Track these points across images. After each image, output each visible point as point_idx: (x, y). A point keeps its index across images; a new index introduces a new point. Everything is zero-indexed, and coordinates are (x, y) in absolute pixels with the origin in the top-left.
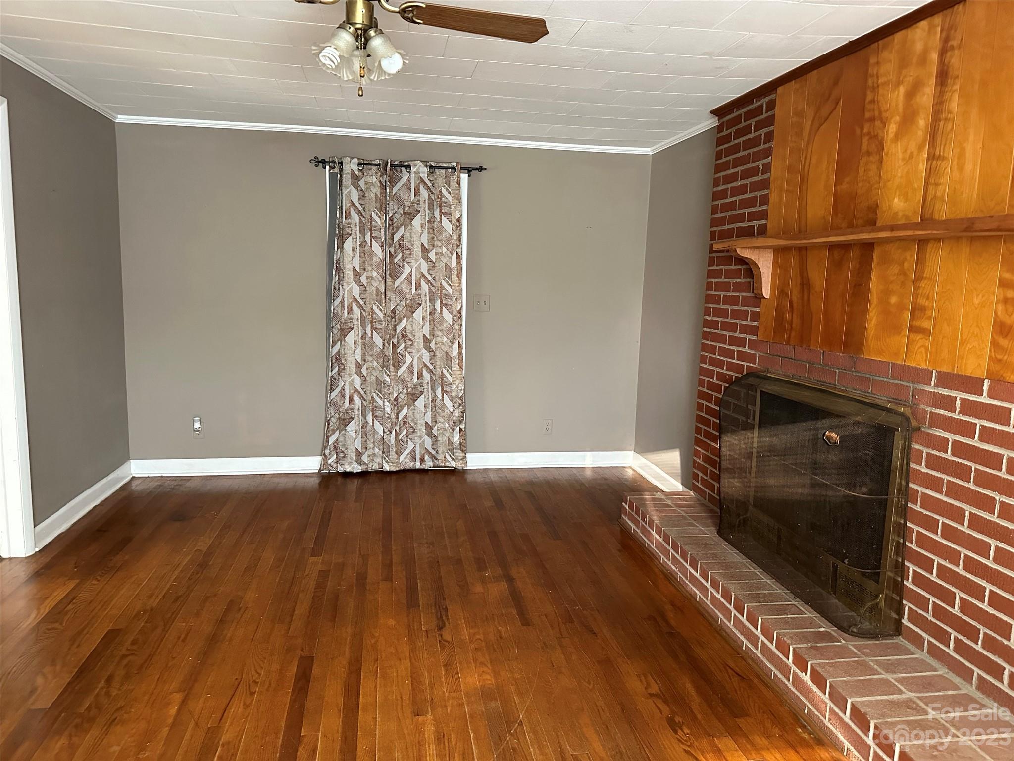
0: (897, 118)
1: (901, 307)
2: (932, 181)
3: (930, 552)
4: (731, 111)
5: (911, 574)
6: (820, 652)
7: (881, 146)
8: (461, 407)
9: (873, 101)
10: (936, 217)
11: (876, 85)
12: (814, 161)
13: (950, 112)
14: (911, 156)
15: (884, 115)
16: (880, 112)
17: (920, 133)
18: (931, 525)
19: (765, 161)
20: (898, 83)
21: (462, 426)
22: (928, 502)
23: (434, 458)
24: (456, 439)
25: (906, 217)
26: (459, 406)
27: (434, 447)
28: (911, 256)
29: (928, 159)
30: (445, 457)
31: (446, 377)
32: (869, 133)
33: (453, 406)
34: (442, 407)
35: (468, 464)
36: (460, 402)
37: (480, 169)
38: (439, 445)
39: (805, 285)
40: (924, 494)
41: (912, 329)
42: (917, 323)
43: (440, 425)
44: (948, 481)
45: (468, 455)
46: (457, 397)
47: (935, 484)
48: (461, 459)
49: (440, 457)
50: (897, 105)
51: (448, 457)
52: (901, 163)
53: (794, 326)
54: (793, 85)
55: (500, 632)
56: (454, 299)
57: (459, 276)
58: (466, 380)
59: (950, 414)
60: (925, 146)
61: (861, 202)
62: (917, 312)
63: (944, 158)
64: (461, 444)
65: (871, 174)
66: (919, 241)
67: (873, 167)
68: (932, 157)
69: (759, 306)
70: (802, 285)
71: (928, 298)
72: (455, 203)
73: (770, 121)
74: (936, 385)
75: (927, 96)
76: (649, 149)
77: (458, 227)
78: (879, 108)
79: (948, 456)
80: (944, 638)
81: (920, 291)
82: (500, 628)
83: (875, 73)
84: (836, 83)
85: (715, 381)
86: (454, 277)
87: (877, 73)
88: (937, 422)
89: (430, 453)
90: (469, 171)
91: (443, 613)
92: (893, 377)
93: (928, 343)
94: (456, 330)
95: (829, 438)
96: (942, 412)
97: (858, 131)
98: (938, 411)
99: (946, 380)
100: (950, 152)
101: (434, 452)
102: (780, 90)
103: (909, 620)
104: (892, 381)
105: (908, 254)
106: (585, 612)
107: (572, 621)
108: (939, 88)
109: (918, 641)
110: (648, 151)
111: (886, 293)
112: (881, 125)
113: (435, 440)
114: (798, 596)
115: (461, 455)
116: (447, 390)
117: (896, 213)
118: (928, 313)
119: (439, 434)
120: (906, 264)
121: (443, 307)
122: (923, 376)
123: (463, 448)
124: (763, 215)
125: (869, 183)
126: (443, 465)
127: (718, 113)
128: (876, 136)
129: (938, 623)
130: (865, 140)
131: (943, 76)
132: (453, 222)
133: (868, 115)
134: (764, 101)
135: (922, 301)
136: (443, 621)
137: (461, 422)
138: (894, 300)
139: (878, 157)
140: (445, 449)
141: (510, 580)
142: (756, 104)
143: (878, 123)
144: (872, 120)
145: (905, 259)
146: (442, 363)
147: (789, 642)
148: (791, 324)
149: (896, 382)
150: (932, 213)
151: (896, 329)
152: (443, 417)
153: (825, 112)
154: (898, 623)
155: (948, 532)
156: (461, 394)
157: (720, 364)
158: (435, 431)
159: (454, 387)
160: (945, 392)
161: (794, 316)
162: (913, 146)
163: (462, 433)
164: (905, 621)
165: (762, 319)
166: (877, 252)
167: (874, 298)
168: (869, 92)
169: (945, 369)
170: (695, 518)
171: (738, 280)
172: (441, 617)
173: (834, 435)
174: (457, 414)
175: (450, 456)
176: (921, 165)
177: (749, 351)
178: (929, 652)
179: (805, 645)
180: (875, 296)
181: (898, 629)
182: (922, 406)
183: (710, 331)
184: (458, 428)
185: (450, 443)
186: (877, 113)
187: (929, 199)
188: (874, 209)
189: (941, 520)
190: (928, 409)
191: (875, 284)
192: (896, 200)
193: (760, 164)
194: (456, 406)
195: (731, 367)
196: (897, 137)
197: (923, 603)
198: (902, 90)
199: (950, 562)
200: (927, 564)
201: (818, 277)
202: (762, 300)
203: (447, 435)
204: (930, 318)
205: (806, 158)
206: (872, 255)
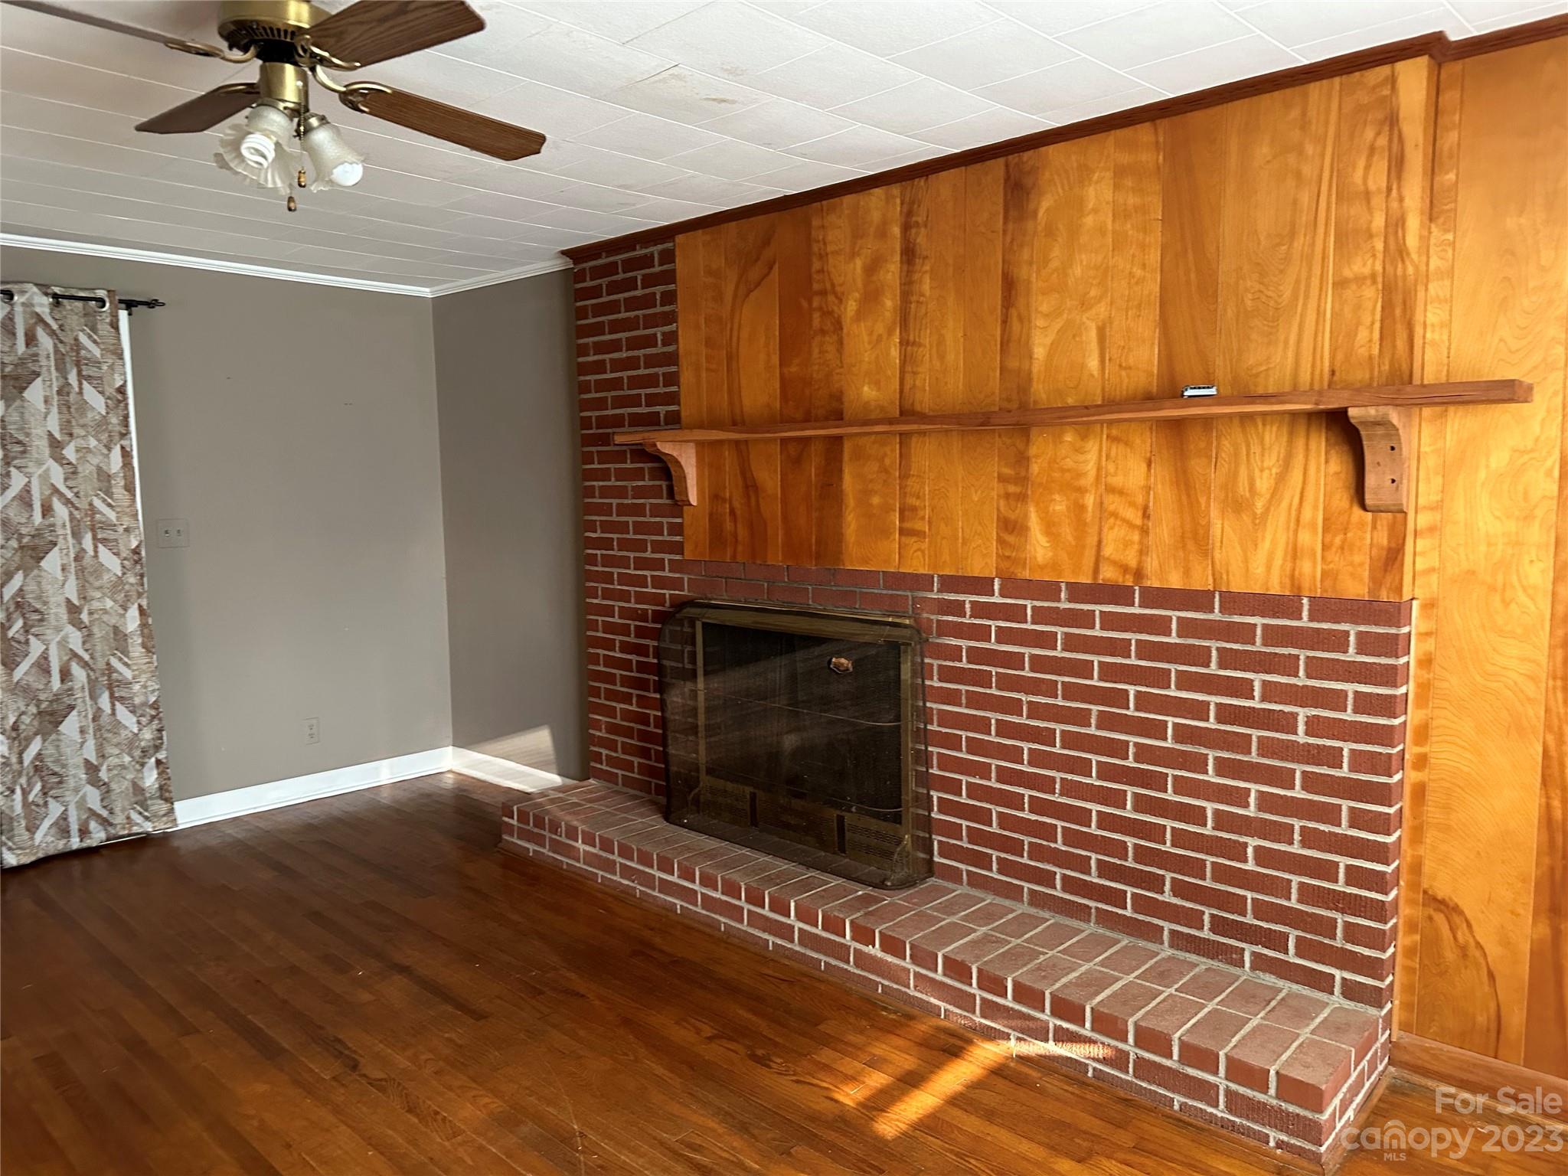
0: (857, 295)
1: (887, 509)
2: (909, 368)
3: (956, 773)
4: (598, 256)
5: (935, 803)
6: (881, 916)
7: (838, 326)
8: (156, 722)
9: (821, 271)
10: (918, 408)
11: (822, 252)
12: (745, 334)
13: (923, 295)
14: (879, 339)
15: (838, 289)
16: (833, 285)
17: (888, 314)
18: (954, 743)
19: (667, 329)
20: (853, 255)
21: (161, 755)
22: (946, 719)
23: (105, 823)
24: (150, 779)
25: (882, 408)
26: (151, 721)
27: (105, 804)
28: (893, 451)
29: (901, 343)
30: (128, 818)
31: (117, 671)
32: (820, 309)
33: (139, 722)
34: (115, 727)
35: (179, 821)
36: (153, 712)
37: (152, 304)
38: (113, 798)
39: (751, 487)
40: (940, 711)
41: (902, 532)
42: (907, 525)
43: (113, 761)
44: (967, 691)
45: (177, 805)
46: (144, 704)
47: (952, 698)
48: (164, 815)
49: (119, 819)
50: (854, 280)
51: (134, 816)
52: (868, 347)
53: (740, 538)
54: (699, 234)
55: (450, 1040)
56: (121, 529)
57: (130, 488)
58: (159, 673)
59: (960, 620)
60: (895, 329)
61: (818, 389)
62: (907, 513)
63: (920, 345)
64: (161, 788)
65: (829, 356)
66: (901, 434)
67: (831, 349)
68: (904, 343)
69: (681, 516)
70: (747, 487)
71: (918, 497)
72: (110, 361)
73: (669, 277)
74: (940, 591)
75: (892, 272)
76: (427, 290)
77: (119, 402)
78: (831, 280)
79: (964, 664)
80: (984, 861)
81: (908, 490)
82: (447, 1035)
83: (821, 237)
84: (767, 242)
85: (616, 620)
86: (119, 491)
87: (824, 239)
88: (945, 629)
89: (99, 816)
90: (129, 305)
91: (338, 1046)
92: (886, 588)
93: (925, 545)
94: (132, 585)
95: (837, 666)
96: (950, 618)
97: (805, 304)
98: (945, 618)
99: (951, 583)
100: (927, 338)
101: (105, 813)
102: (680, 238)
103: (941, 855)
104: (885, 592)
105: (888, 449)
106: (548, 975)
107: (541, 993)
108: (905, 267)
109: (954, 875)
110: (426, 292)
111: (866, 494)
112: (836, 301)
113: (105, 789)
114: (809, 866)
115: (164, 807)
116: (123, 694)
117: (868, 402)
118: (921, 513)
119: (111, 779)
120: (887, 461)
121: (100, 545)
122: (922, 582)
123: (166, 794)
124: (673, 399)
125: (828, 366)
126: (126, 832)
127: (575, 255)
128: (831, 313)
129: (976, 847)
130: (816, 316)
131: (909, 254)
132: (107, 394)
133: (816, 286)
134: (655, 250)
135: (912, 501)
136: (347, 1056)
137: (157, 748)
138: (876, 500)
139: (835, 337)
140: (126, 803)
141: (404, 970)
142: (640, 252)
143: (831, 298)
144: (823, 293)
145: (885, 455)
146: (106, 648)
147: (841, 916)
148: (735, 535)
149: (890, 592)
150: (913, 404)
151: (885, 533)
152: (117, 745)
153: (754, 274)
154: (930, 862)
155: (975, 746)
156: (154, 699)
157: (624, 596)
158: (103, 775)
159: (137, 687)
160: (952, 597)
161: (739, 526)
162: (880, 328)
163: (161, 769)
164: (937, 859)
165: (687, 531)
166: (847, 447)
167: (850, 501)
168: (814, 259)
169: (947, 572)
170: (626, 810)
171: (641, 483)
172: (341, 1053)
173: (843, 660)
174: (148, 735)
175: (140, 813)
176: (893, 349)
177: (671, 575)
178: (969, 884)
179: (859, 914)
180: (851, 496)
181: (930, 868)
182: (925, 615)
183: (598, 552)
184: (153, 760)
185: (138, 789)
186: (828, 286)
187: (907, 387)
188: (838, 397)
189: (964, 734)
190: (933, 617)
191: (849, 482)
192: (866, 388)
193: (659, 332)
194: (144, 720)
195: (641, 598)
196: (859, 316)
197: (954, 831)
198: (859, 263)
199: (981, 778)
200: (954, 787)
201: (769, 477)
202: (685, 508)
203: (130, 776)
204: (923, 518)
205: (731, 330)
206: (842, 451)
